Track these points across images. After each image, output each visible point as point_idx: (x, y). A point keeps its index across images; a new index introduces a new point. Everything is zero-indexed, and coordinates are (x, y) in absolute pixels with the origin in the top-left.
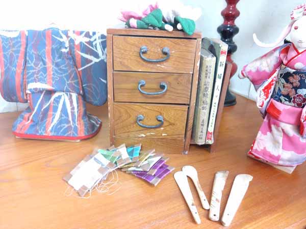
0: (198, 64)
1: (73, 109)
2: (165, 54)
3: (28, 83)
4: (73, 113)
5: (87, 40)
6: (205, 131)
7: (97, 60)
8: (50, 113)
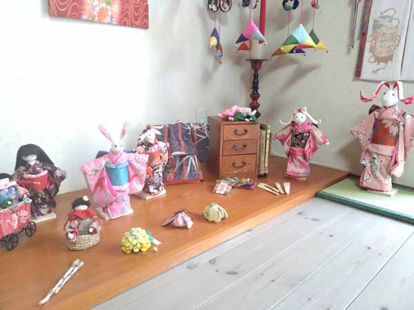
0: (259, 135)
1: (196, 164)
2: (246, 130)
3: (172, 152)
4: (196, 166)
5: (200, 127)
6: (264, 167)
7: (203, 137)
8: (185, 167)
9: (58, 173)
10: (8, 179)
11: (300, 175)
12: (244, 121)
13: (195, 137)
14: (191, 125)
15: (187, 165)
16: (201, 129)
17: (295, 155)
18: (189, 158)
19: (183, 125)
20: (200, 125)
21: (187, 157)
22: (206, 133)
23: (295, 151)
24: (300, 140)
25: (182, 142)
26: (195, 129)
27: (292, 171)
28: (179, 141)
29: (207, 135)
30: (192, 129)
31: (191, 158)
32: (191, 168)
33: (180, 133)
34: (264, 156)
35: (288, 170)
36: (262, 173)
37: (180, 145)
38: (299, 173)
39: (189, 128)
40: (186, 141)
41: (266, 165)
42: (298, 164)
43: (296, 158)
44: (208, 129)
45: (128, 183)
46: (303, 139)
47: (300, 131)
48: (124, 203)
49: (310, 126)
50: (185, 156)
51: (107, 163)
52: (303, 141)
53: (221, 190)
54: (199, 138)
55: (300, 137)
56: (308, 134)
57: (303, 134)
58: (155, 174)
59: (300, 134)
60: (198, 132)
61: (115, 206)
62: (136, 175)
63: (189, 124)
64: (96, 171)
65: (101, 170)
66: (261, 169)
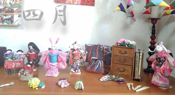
0: (134, 55)
1: (102, 65)
2: (126, 52)
3: (92, 57)
4: (101, 66)
5: (107, 48)
6: (137, 74)
7: (109, 53)
8: (96, 65)
9: (39, 54)
10: (21, 52)
11: (159, 85)
12: (125, 46)
13: (104, 52)
14: (103, 46)
15: (97, 65)
16: (108, 49)
17: (156, 71)
18: (99, 61)
19: (100, 45)
20: (107, 47)
21: (98, 61)
22: (110, 51)
23: (156, 69)
24: (159, 62)
25: (97, 53)
26: (105, 48)
27: (155, 81)
28: (96, 53)
29: (110, 52)
30: (103, 48)
31: (100, 62)
32: (98, 66)
33: (98, 49)
34: (138, 68)
35: (152, 80)
36: (136, 78)
37: (96, 54)
38: (158, 83)
39: (102, 47)
40: (99, 53)
41: (139, 74)
42: (158, 77)
43: (157, 73)
44: (111, 49)
45: (57, 63)
46: (160, 62)
47: (159, 56)
48: (53, 71)
49: (166, 54)
50: (97, 60)
51: (49, 53)
52: (161, 63)
53: (103, 79)
54: (106, 53)
55: (158, 60)
56: (164, 59)
57: (161, 58)
58: (75, 64)
59: (159, 58)
60: (106, 50)
61: (49, 71)
62: (62, 61)
63: (102, 46)
64: (45, 55)
65: (47, 55)
66: (136, 75)
